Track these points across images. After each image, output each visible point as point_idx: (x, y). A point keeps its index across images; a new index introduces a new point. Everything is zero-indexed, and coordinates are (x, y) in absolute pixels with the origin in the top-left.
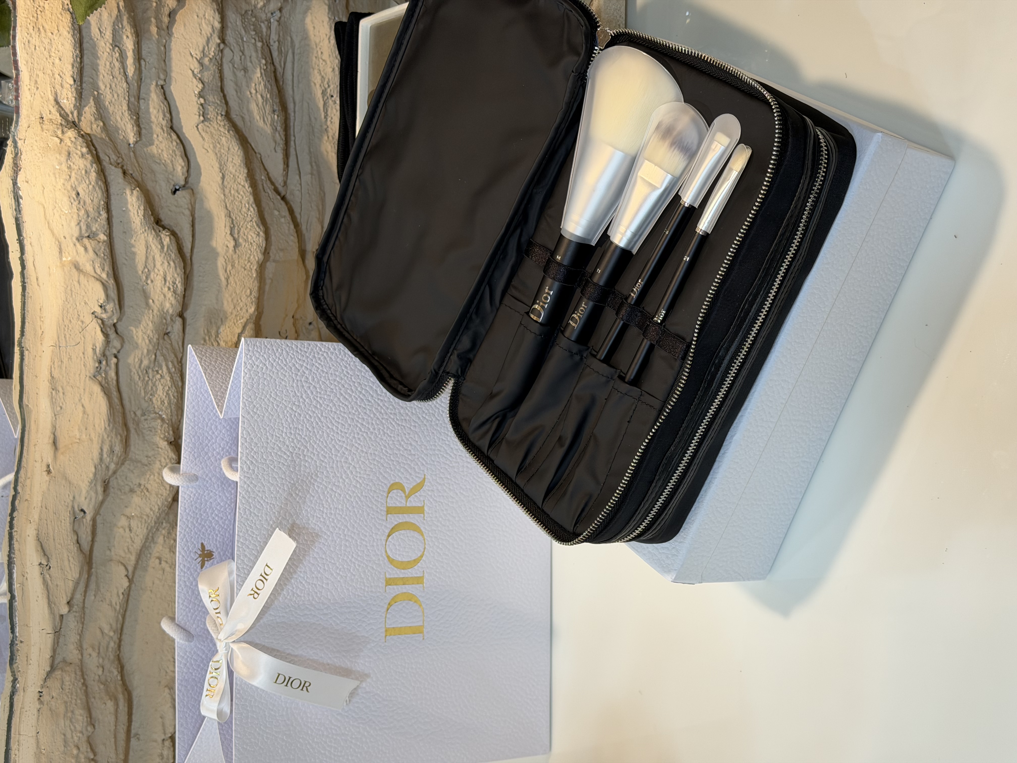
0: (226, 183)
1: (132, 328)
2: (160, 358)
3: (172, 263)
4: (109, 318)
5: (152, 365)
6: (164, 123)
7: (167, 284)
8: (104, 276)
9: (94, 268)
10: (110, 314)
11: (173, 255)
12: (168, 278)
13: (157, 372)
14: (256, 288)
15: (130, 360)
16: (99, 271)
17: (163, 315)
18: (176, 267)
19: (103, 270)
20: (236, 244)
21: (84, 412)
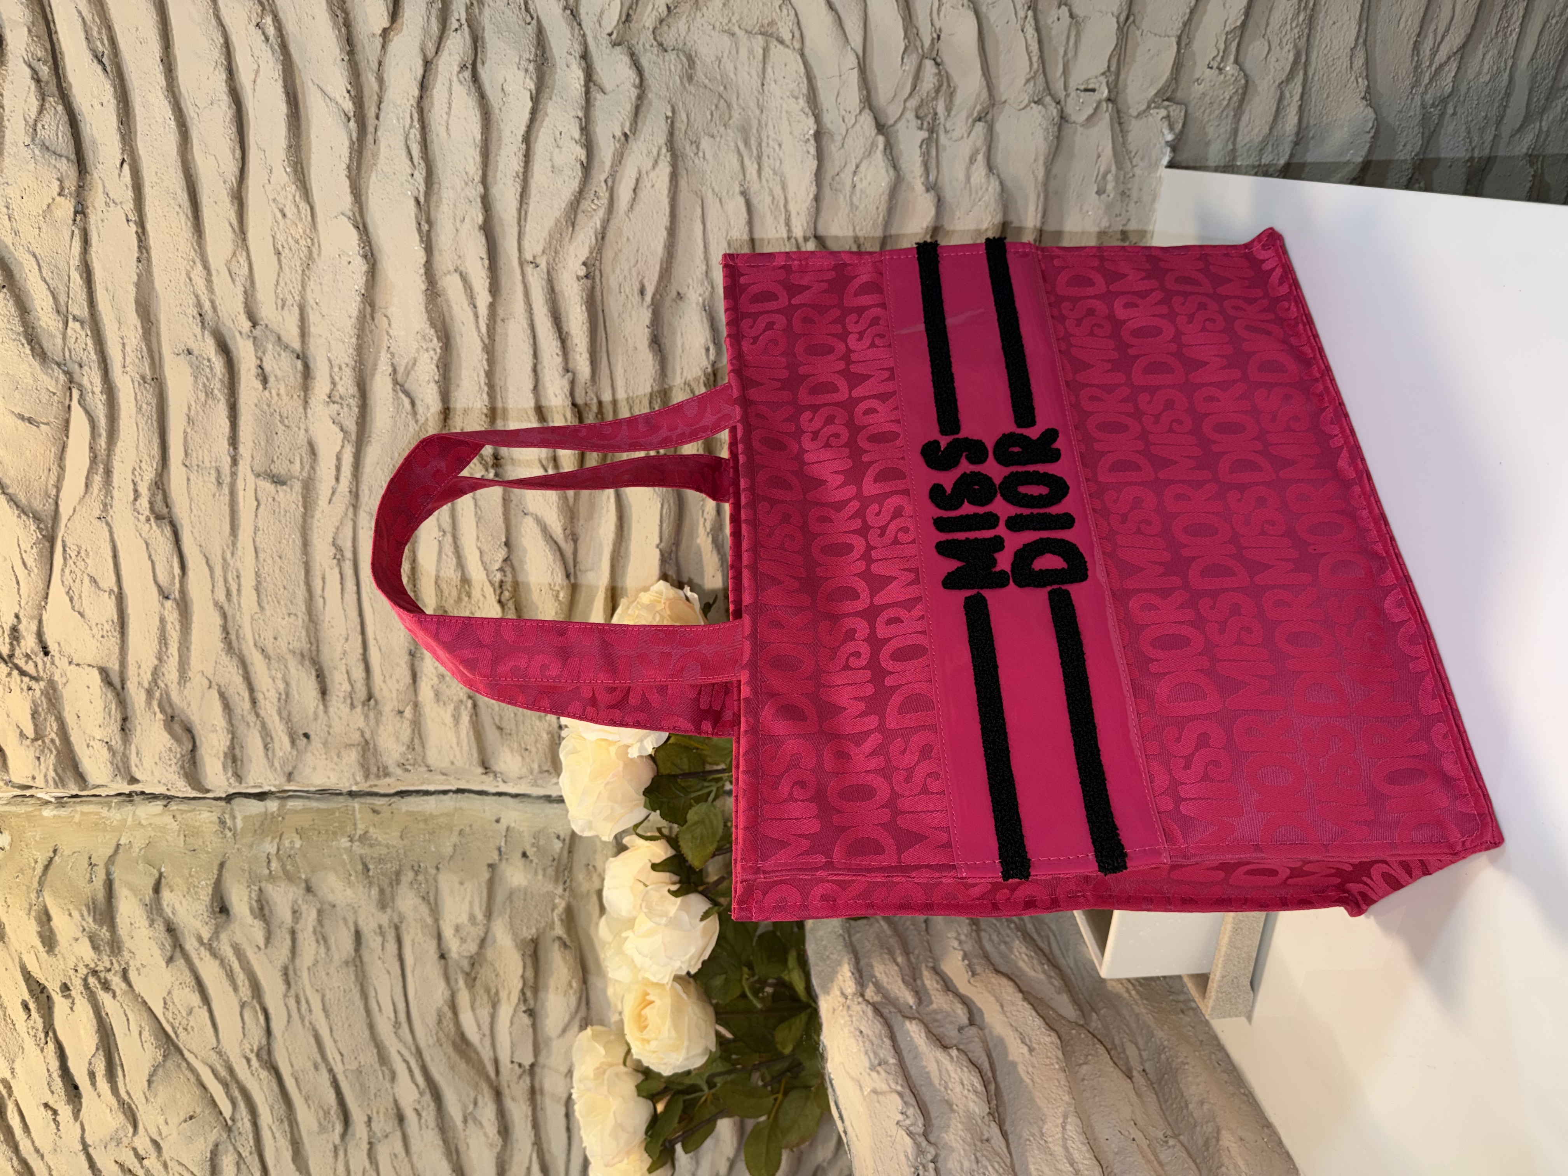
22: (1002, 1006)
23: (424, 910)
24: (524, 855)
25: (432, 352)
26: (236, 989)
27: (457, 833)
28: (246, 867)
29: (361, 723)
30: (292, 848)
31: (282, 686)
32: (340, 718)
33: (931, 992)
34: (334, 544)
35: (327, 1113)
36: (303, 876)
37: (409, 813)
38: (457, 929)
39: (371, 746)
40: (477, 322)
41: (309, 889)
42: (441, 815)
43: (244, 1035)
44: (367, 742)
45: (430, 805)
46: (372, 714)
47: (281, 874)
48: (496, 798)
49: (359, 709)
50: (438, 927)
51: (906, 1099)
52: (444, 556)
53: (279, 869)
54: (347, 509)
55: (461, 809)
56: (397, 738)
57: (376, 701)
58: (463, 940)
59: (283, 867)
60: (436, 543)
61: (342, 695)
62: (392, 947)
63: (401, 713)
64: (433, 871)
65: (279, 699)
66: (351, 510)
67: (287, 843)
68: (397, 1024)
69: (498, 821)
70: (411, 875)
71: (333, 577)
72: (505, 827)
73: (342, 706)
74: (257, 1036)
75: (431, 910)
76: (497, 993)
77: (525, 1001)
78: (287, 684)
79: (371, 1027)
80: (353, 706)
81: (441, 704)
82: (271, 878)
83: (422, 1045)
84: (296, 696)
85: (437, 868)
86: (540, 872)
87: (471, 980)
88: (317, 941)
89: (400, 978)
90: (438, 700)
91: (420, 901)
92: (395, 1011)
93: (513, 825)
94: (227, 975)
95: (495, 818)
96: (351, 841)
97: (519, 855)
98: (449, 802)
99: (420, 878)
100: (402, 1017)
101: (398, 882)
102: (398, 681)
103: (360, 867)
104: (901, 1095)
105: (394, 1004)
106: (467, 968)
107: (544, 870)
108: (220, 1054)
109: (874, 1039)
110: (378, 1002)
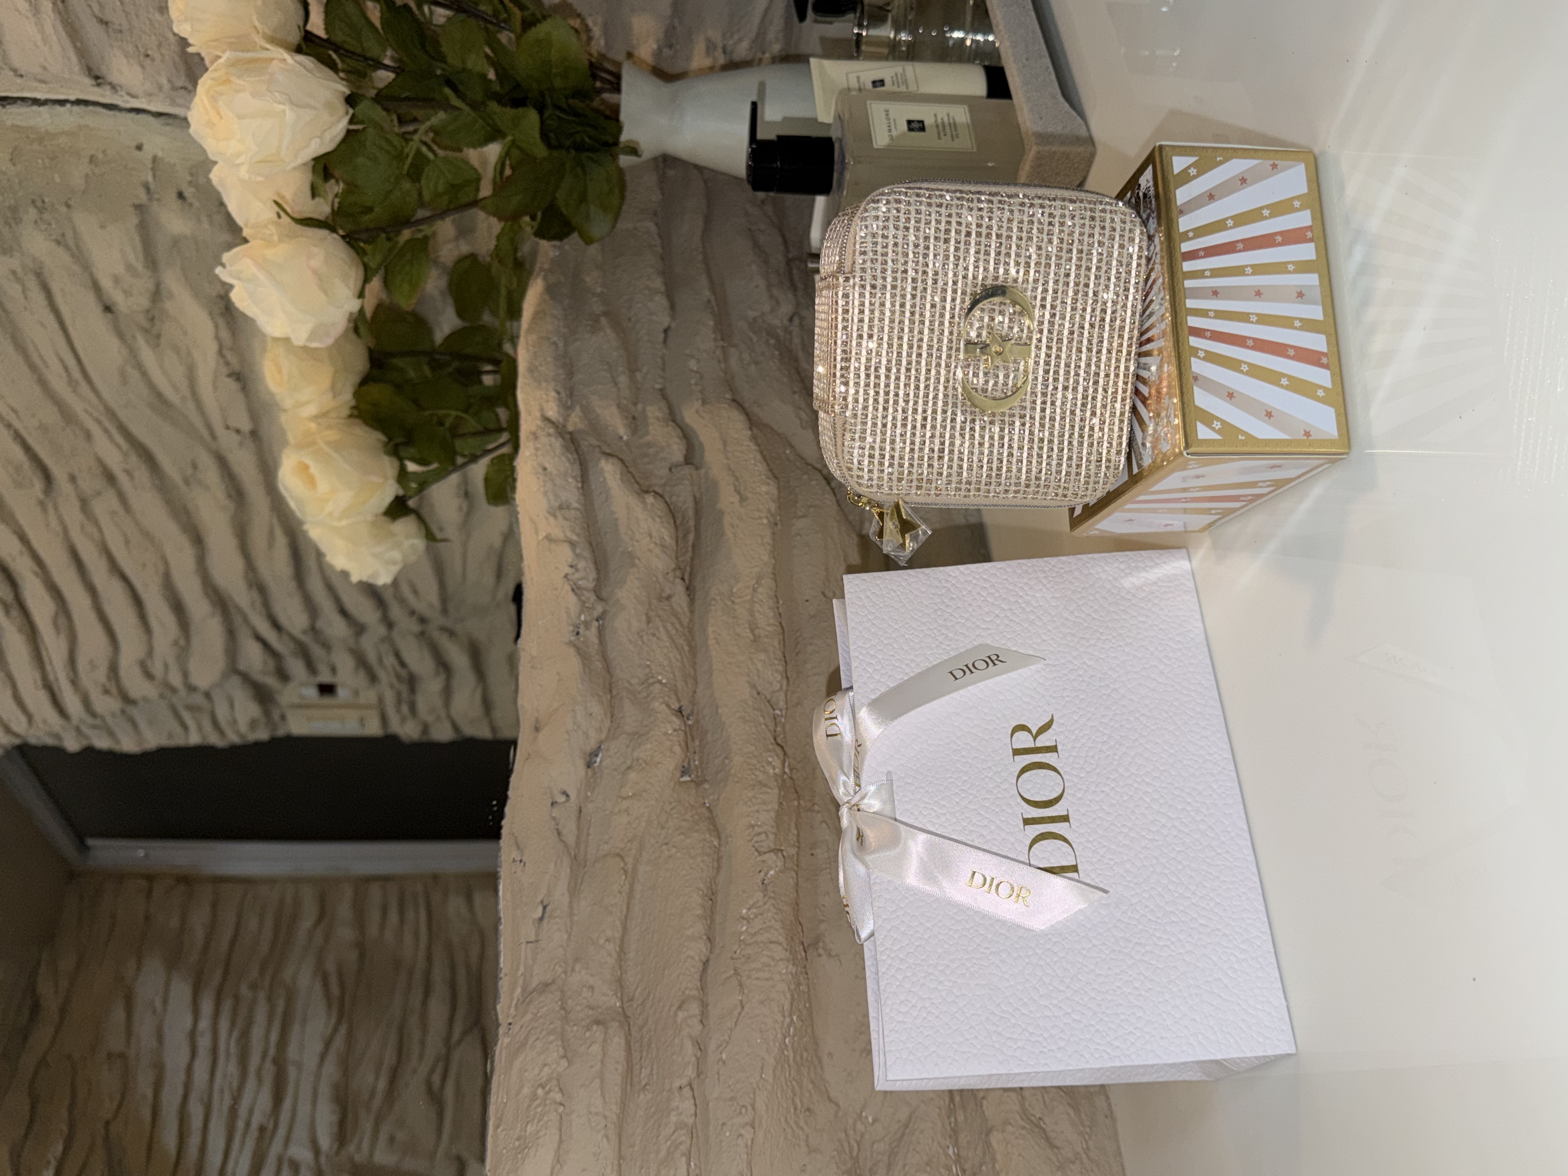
0: (728, 448)
1: (617, 589)
2: (655, 620)
3: (657, 519)
4: (586, 579)
5: (645, 626)
6: (660, 415)
7: (654, 540)
8: (574, 537)
9: (564, 532)
10: (582, 573)
12: (654, 534)
13: (654, 635)
15: (617, 624)
16: (569, 534)
17: (653, 574)
18: (662, 522)
19: (573, 531)
20: (741, 497)
21: (560, 680)
22: (725, 444)
23: (64, 257)
24: (181, 195)
27: (86, 160)
33: (651, 421)
35: (18, 469)
37: (16, 128)
38: (116, 280)
42: (64, 133)
45: (43, 118)
48: (132, 115)
50: (91, 275)
51: (578, 551)
55: (87, 126)
58: (127, 293)
62: (37, 297)
64: (62, 209)
68: (71, 382)
69: (139, 148)
70: (33, 213)
72: (150, 157)
75: (73, 256)
76: (189, 354)
77: (227, 363)
79: (43, 382)
83: (113, 405)
85: (69, 206)
86: (204, 219)
87: (155, 339)
89: (60, 333)
91: (53, 245)
92: (66, 369)
93: (160, 154)
95: (134, 144)
97: (174, 195)
98: (68, 117)
99: (46, 216)
100: (77, 374)
101: (18, 221)
105: (62, 361)
106: (145, 323)
107: (209, 216)
109: (557, 480)
110: (41, 357)
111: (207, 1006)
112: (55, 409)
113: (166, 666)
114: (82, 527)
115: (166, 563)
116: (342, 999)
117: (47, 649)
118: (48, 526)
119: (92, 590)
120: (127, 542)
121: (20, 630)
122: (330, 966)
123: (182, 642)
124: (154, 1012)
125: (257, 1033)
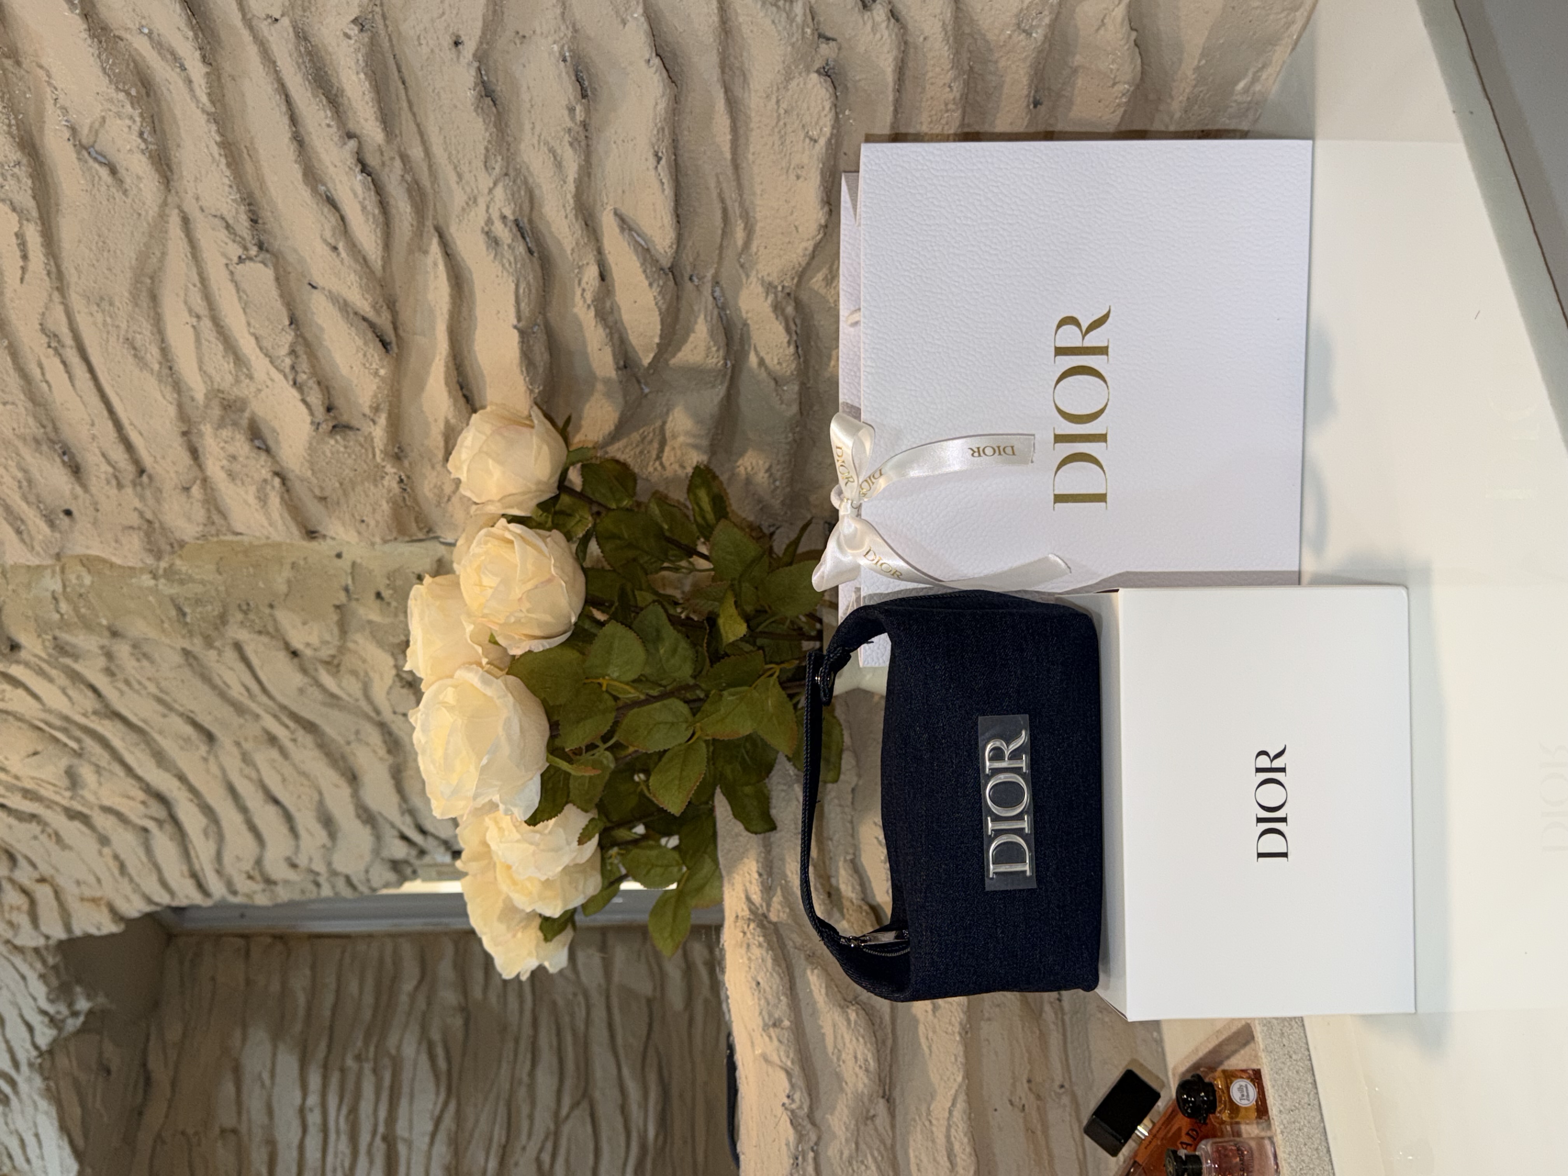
1: (828, 1116)
2: (863, 1146)
4: (800, 1107)
5: (854, 1155)
7: (859, 1062)
8: (789, 1063)
9: (780, 1057)
10: (798, 1102)
11: (862, 1031)
13: (862, 1162)
14: (961, 1053)
15: (830, 1153)
16: (784, 1059)
17: (858, 1097)
18: (865, 1043)
19: (788, 1057)
23: (263, 637)
24: (376, 595)
25: (128, 122)
26: (51, 680)
27: (288, 567)
28: (30, 613)
29: (137, 504)
30: (81, 585)
31: (20, 475)
32: (108, 497)
34: (43, 330)
36: (104, 622)
38: (308, 645)
39: (157, 525)
40: (192, 90)
41: (115, 634)
42: (267, 545)
43: (73, 704)
44: (149, 522)
46: (148, 493)
47: (76, 620)
49: (129, 490)
50: (286, 644)
51: (794, 1080)
52: (205, 343)
53: (72, 613)
54: (50, 296)
56: (189, 519)
57: (150, 477)
58: (316, 649)
59: (76, 610)
60: (192, 330)
61: (103, 476)
62: (230, 655)
63: (187, 489)
64: (267, 611)
65: (20, 487)
66: (56, 296)
67: (73, 578)
68: (253, 695)
69: (337, 555)
70: (240, 616)
71: (54, 366)
72: (347, 565)
73: (107, 488)
74: (89, 702)
75: (271, 636)
76: (366, 675)
78: (25, 471)
79: (223, 696)
80: (120, 486)
81: (239, 483)
82: (64, 625)
83: (287, 703)
84: (42, 481)
85: (271, 606)
86: (400, 615)
87: (335, 668)
88: (138, 660)
89: (250, 673)
90: (233, 479)
92: (248, 689)
93: (357, 560)
94: (37, 674)
95: (334, 553)
96: (155, 577)
97: (373, 596)
99: (252, 616)
100: (256, 690)
101: (224, 621)
102: (174, 463)
103: (173, 613)
104: (789, 1074)
105: (245, 685)
106: (328, 661)
108: (50, 711)
109: (770, 997)
110: (225, 683)
111: (315, 1080)
112: (231, 709)
113: (311, 859)
114: (241, 770)
115: (320, 793)
116: (449, 1072)
117: (194, 848)
118: (208, 771)
119: (243, 809)
120: (284, 780)
121: (171, 839)
122: (436, 1036)
123: (329, 844)
124: (263, 1085)
125: (366, 1107)
